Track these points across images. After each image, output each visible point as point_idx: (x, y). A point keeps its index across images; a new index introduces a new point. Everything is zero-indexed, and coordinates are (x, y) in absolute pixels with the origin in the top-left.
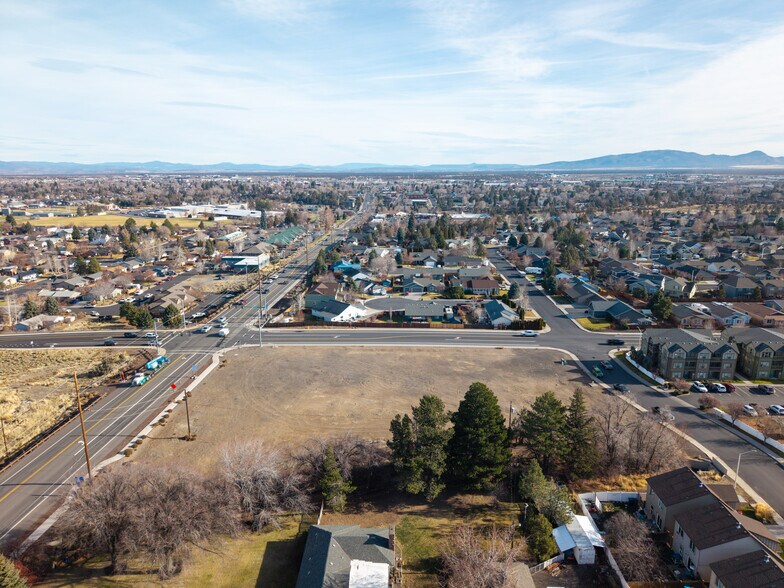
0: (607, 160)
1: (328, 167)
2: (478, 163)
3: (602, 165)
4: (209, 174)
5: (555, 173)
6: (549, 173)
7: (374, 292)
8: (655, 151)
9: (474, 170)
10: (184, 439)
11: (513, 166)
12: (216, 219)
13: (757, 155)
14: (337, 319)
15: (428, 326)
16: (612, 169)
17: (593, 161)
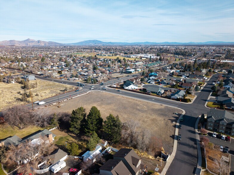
1: (201, 43)
4: (158, 45)
7: (151, 82)
12: (143, 58)
14: (127, 88)
15: (150, 94)
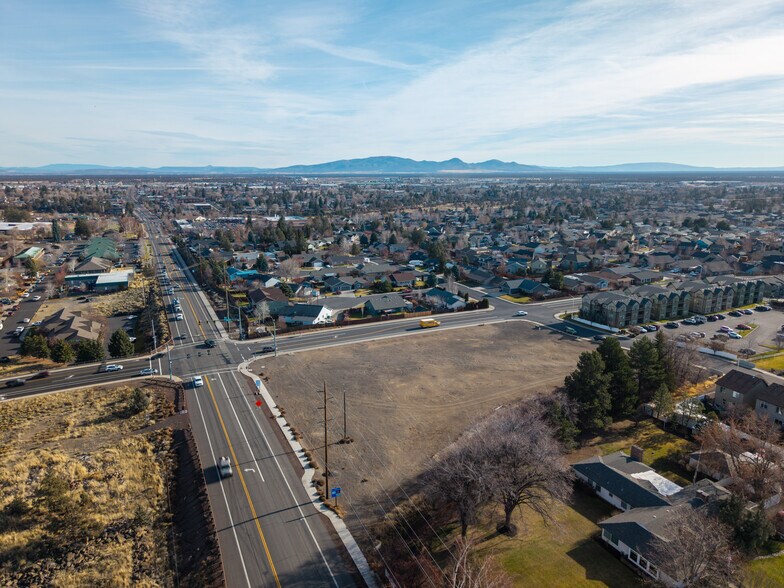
0: (341, 164)
2: (214, 165)
3: (337, 169)
5: (306, 176)
6: (299, 177)
7: (305, 294)
8: (380, 157)
9: (212, 173)
10: (342, 442)
11: (251, 169)
13: (456, 162)
14: (316, 321)
15: (402, 317)
16: (343, 173)
17: (329, 164)
